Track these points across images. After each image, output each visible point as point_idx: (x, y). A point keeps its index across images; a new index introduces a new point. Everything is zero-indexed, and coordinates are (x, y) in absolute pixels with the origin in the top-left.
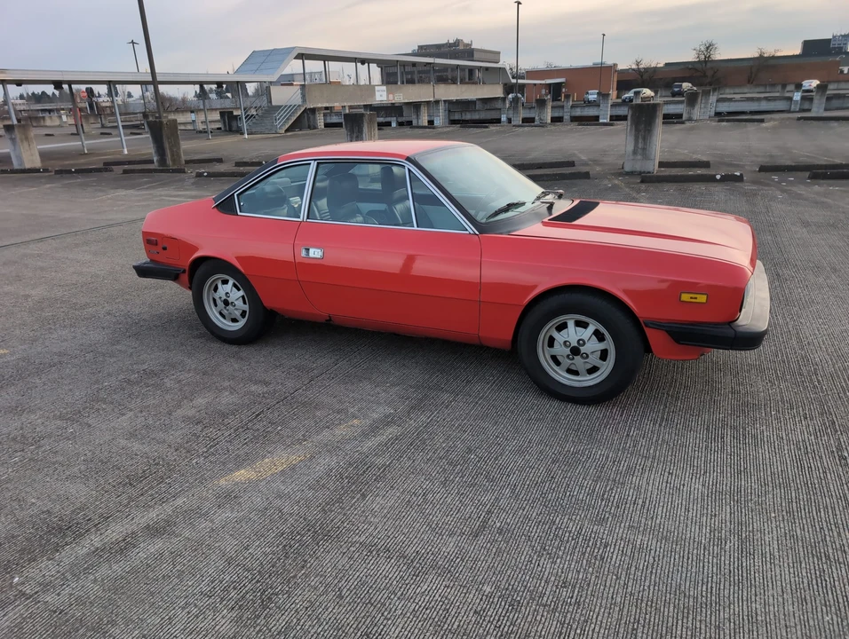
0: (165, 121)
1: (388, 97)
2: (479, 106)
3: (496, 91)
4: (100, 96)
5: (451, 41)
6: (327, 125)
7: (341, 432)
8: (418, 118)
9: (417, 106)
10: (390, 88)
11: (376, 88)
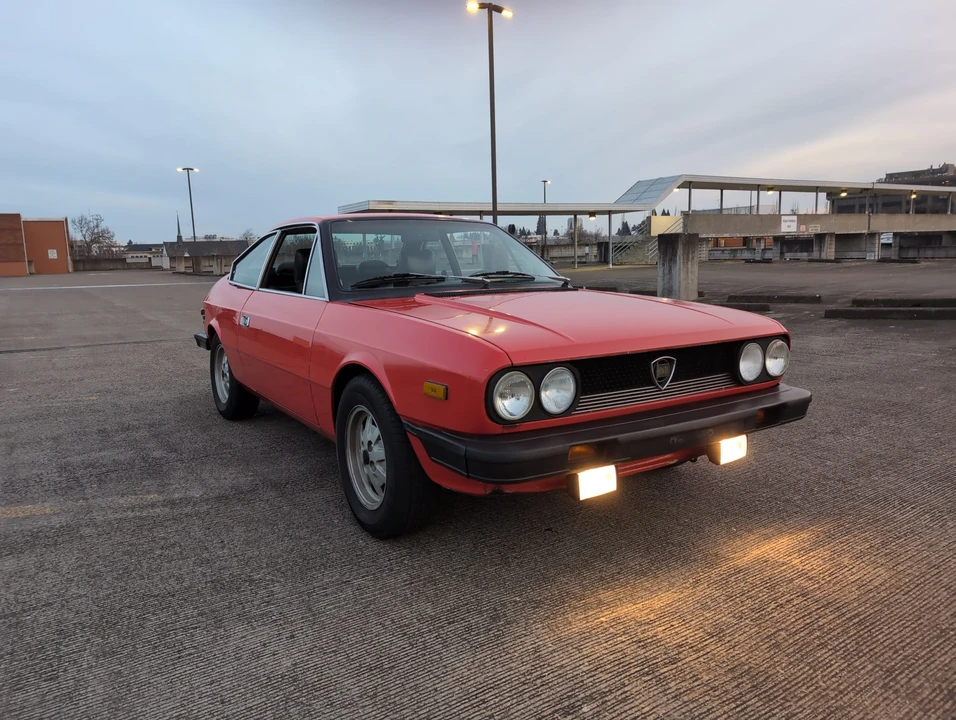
1: (798, 228)
2: (946, 240)
5: (936, 167)
6: (710, 260)
7: (121, 501)
8: (820, 251)
9: (821, 237)
10: (803, 219)
11: (783, 218)
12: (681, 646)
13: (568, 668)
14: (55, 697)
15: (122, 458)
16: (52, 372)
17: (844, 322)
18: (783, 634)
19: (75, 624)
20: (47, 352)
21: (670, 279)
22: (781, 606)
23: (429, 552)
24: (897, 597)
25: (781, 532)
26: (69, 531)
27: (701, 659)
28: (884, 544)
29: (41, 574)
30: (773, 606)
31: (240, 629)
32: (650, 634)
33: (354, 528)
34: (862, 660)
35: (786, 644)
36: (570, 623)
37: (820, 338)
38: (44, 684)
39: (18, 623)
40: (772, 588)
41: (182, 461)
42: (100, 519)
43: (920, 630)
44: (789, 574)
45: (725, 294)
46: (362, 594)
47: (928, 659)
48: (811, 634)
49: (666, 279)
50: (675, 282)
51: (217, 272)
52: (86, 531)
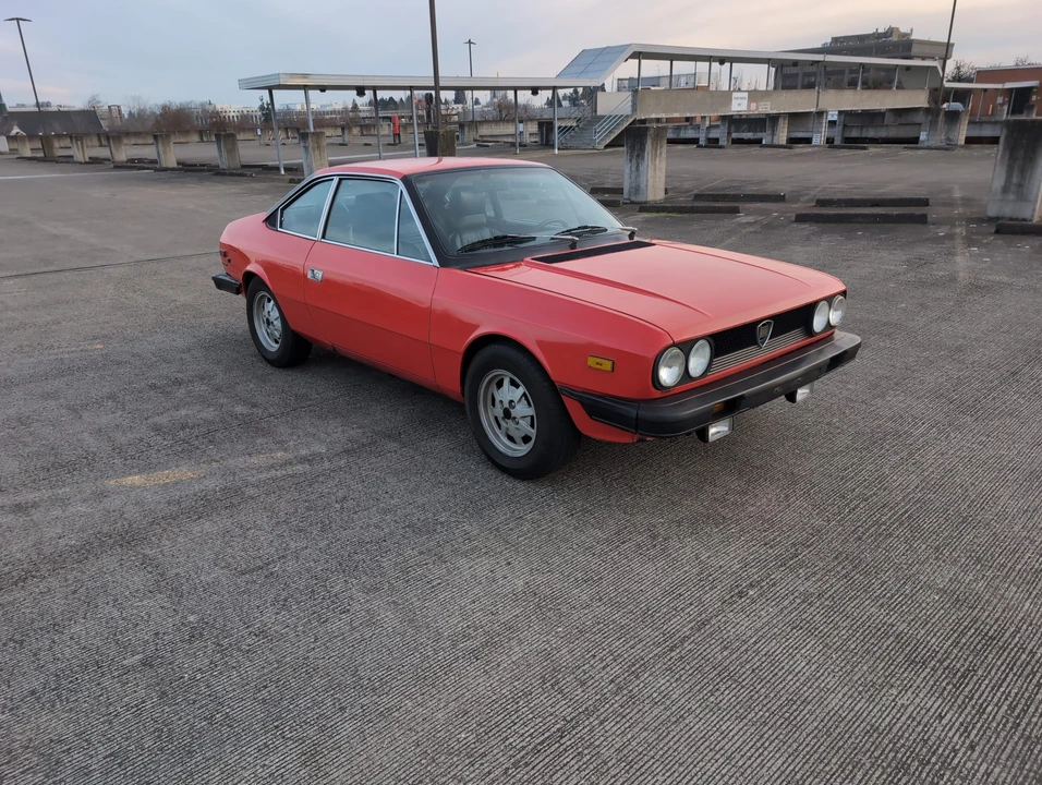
0: (441, 131)
1: (749, 106)
2: (888, 119)
3: (919, 99)
4: (446, 102)
5: (881, 30)
7: (255, 461)
8: (773, 134)
9: (773, 119)
10: (754, 95)
11: (733, 95)
15: (207, 416)
17: (815, 228)
19: (322, 570)
21: (638, 176)
23: (570, 488)
26: (234, 494)
29: (249, 533)
30: (847, 510)
31: (463, 561)
34: (918, 542)
35: (866, 536)
36: (710, 536)
39: (271, 574)
40: (843, 496)
41: (273, 416)
42: (251, 479)
43: (950, 518)
45: (688, 191)
46: (539, 527)
48: (878, 528)
49: (633, 176)
50: (643, 178)
51: (79, 156)
52: (251, 491)
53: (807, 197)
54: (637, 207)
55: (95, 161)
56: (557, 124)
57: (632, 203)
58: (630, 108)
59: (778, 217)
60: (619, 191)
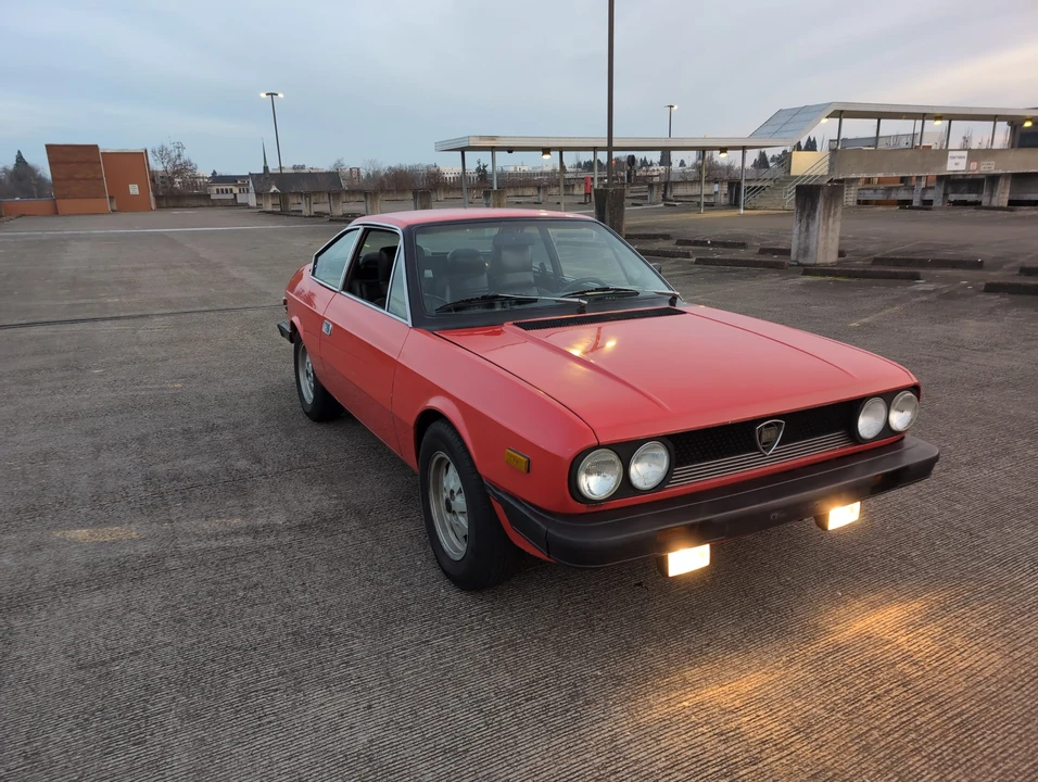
0: (611, 189)
1: (968, 165)
4: (651, 164)
6: (859, 202)
7: (205, 526)
8: (991, 195)
9: (993, 179)
10: (974, 155)
11: (950, 154)
12: (764, 743)
13: (644, 764)
14: (143, 765)
15: (205, 468)
16: (136, 349)
17: (1006, 299)
18: (876, 734)
19: (161, 678)
20: (131, 321)
21: (807, 237)
22: (878, 697)
23: (511, 609)
24: (1007, 693)
25: (890, 599)
26: (154, 564)
27: (784, 761)
28: (1004, 622)
29: (128, 616)
30: (869, 697)
31: (317, 695)
32: (733, 725)
33: (435, 573)
34: (957, 772)
35: (877, 746)
36: (651, 707)
37: (972, 323)
38: (133, 749)
39: (108, 674)
40: (872, 673)
41: (265, 475)
42: (184, 548)
43: (1026, 737)
44: (892, 656)
45: (869, 255)
46: (440, 658)
47: (1030, 775)
48: (905, 735)
49: (803, 236)
50: (813, 241)
51: (306, 212)
52: (172, 563)
53: (1011, 265)
54: (802, 269)
55: (319, 215)
56: (744, 185)
57: (799, 265)
58: (827, 168)
59: (966, 286)
60: (787, 252)
